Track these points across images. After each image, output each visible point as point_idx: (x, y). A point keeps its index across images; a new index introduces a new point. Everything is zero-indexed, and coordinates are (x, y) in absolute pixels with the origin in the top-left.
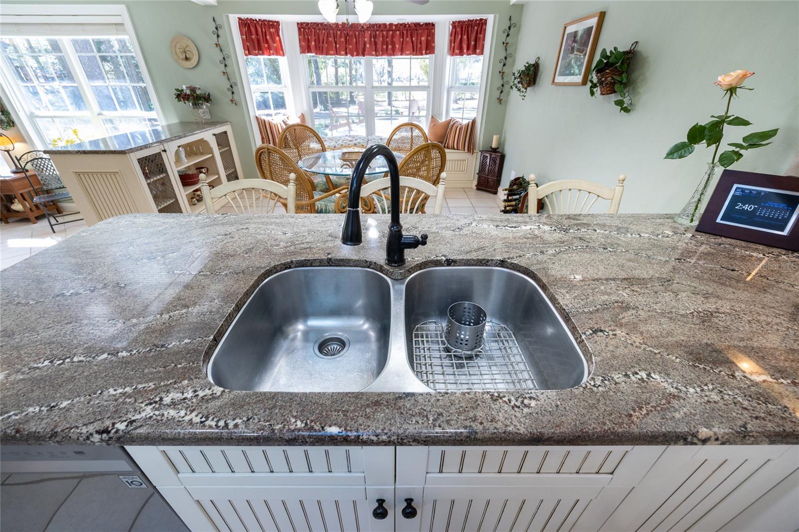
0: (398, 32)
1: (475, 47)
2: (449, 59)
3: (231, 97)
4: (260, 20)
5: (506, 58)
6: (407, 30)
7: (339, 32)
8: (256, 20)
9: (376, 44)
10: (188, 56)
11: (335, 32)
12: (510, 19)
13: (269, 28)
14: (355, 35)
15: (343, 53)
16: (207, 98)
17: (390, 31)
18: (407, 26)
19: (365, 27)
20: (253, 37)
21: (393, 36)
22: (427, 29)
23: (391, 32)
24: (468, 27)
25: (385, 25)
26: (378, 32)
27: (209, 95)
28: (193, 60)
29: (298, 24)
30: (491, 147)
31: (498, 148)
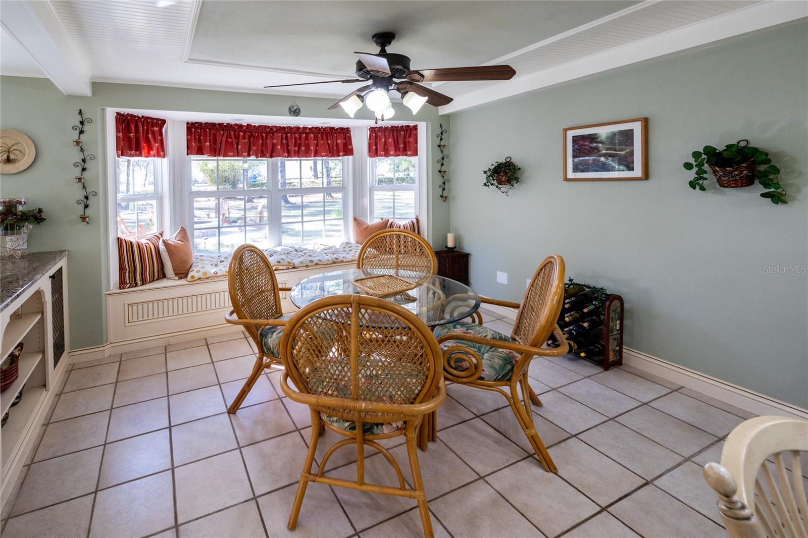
0: (312, 135)
1: (405, 149)
2: (369, 160)
3: (82, 213)
4: (143, 117)
5: (443, 159)
6: (322, 134)
7: (241, 134)
8: (138, 117)
9: (288, 145)
10: (12, 157)
11: (237, 133)
12: (441, 126)
13: (153, 126)
14: (262, 136)
15: (246, 154)
16: (37, 217)
17: (303, 133)
18: (322, 130)
19: (275, 129)
20: (132, 135)
21: (307, 138)
22: (343, 133)
23: (305, 135)
24: (393, 132)
25: (298, 128)
26: (289, 135)
27: (40, 211)
28: (20, 163)
29: (188, 123)
30: (446, 247)
31: (455, 247)
